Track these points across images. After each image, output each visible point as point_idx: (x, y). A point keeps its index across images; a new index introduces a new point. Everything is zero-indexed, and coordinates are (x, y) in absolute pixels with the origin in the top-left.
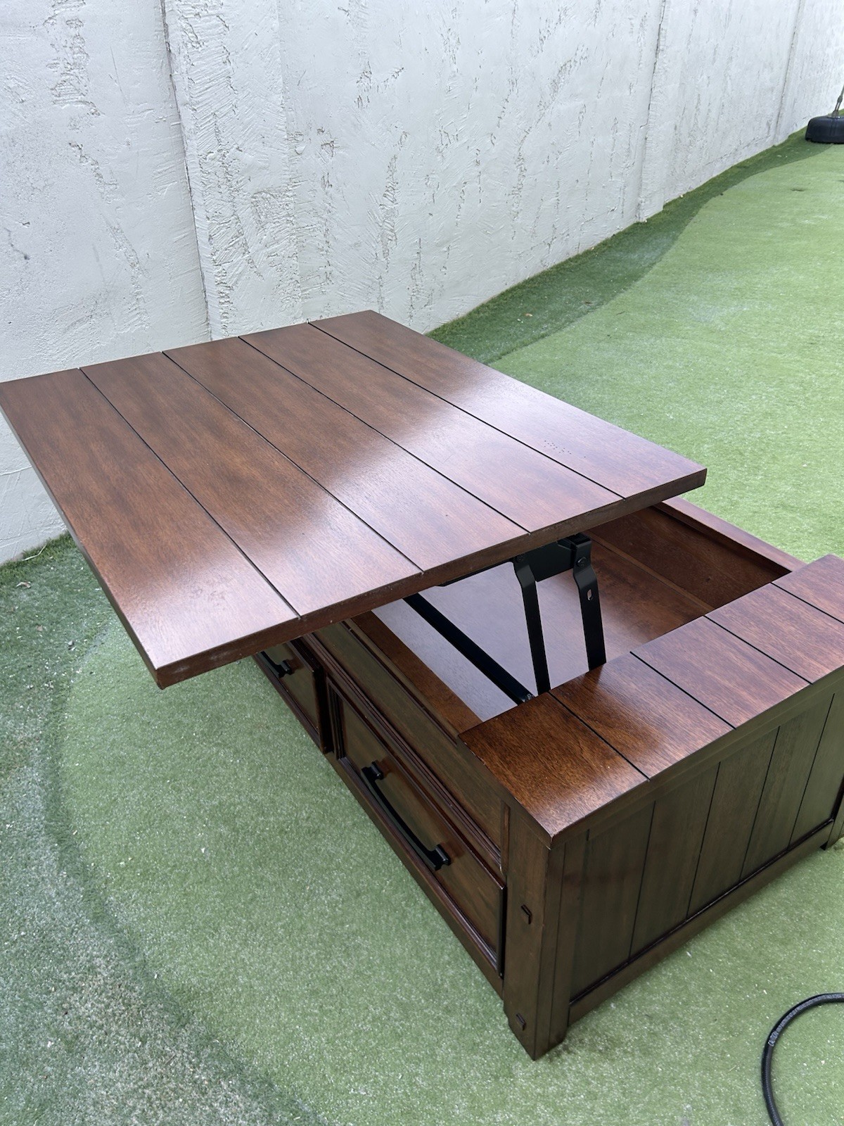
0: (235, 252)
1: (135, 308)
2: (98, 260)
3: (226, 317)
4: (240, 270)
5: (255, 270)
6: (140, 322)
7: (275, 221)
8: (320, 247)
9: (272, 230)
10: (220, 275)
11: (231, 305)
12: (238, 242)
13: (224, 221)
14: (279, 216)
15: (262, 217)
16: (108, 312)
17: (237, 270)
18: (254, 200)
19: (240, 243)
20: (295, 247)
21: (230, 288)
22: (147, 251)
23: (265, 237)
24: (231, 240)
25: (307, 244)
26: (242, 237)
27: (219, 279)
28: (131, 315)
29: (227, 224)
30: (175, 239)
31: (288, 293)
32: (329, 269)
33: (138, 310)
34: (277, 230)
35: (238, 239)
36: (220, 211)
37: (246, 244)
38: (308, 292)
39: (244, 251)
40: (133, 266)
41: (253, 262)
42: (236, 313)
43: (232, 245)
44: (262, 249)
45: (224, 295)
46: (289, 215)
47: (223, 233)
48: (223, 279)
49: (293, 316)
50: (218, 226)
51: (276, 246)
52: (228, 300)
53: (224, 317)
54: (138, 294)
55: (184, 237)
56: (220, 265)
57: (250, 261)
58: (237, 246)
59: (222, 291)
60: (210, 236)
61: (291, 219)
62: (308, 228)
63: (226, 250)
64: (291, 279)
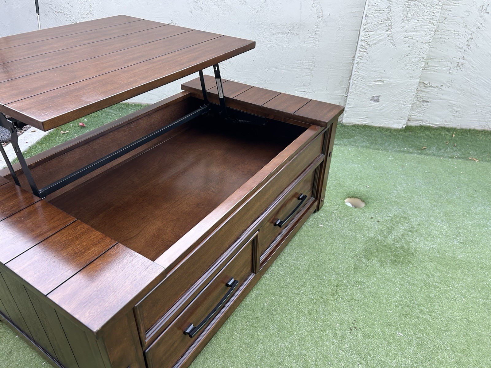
0: (380, 28)
1: (312, 37)
2: (301, 9)
3: (361, 59)
4: (380, 39)
5: (392, 41)
6: (313, 44)
7: (418, 19)
8: (460, 46)
9: (414, 24)
10: (365, 36)
11: (367, 54)
12: (385, 23)
13: (379, 10)
14: (423, 17)
15: (409, 15)
16: (298, 34)
17: (378, 38)
18: (407, 3)
19: (387, 24)
20: (430, 38)
21: (370, 46)
22: (329, 13)
23: (407, 26)
24: (380, 21)
25: (449, 41)
26: (389, 21)
27: (363, 38)
28: (309, 39)
29: (380, 12)
30: (349, 12)
31: (412, 62)
32: (462, 61)
33: (314, 38)
34: (419, 25)
35: (386, 22)
36: (379, 4)
37: (391, 26)
38: (437, 68)
39: (387, 29)
40: (319, 17)
41: (392, 37)
42: (368, 59)
43: (380, 24)
44: (401, 32)
45: (364, 47)
46: (432, 19)
47: (376, 16)
48: (367, 40)
49: (411, 75)
50: (374, 11)
51: (414, 33)
52: (366, 51)
53: (360, 58)
54: (316, 31)
55: (355, 12)
56: (368, 32)
57: (390, 36)
58: (383, 25)
59: (363, 45)
60: (367, 15)
61: (434, 22)
62: (454, 32)
63: (375, 25)
64: (419, 55)
